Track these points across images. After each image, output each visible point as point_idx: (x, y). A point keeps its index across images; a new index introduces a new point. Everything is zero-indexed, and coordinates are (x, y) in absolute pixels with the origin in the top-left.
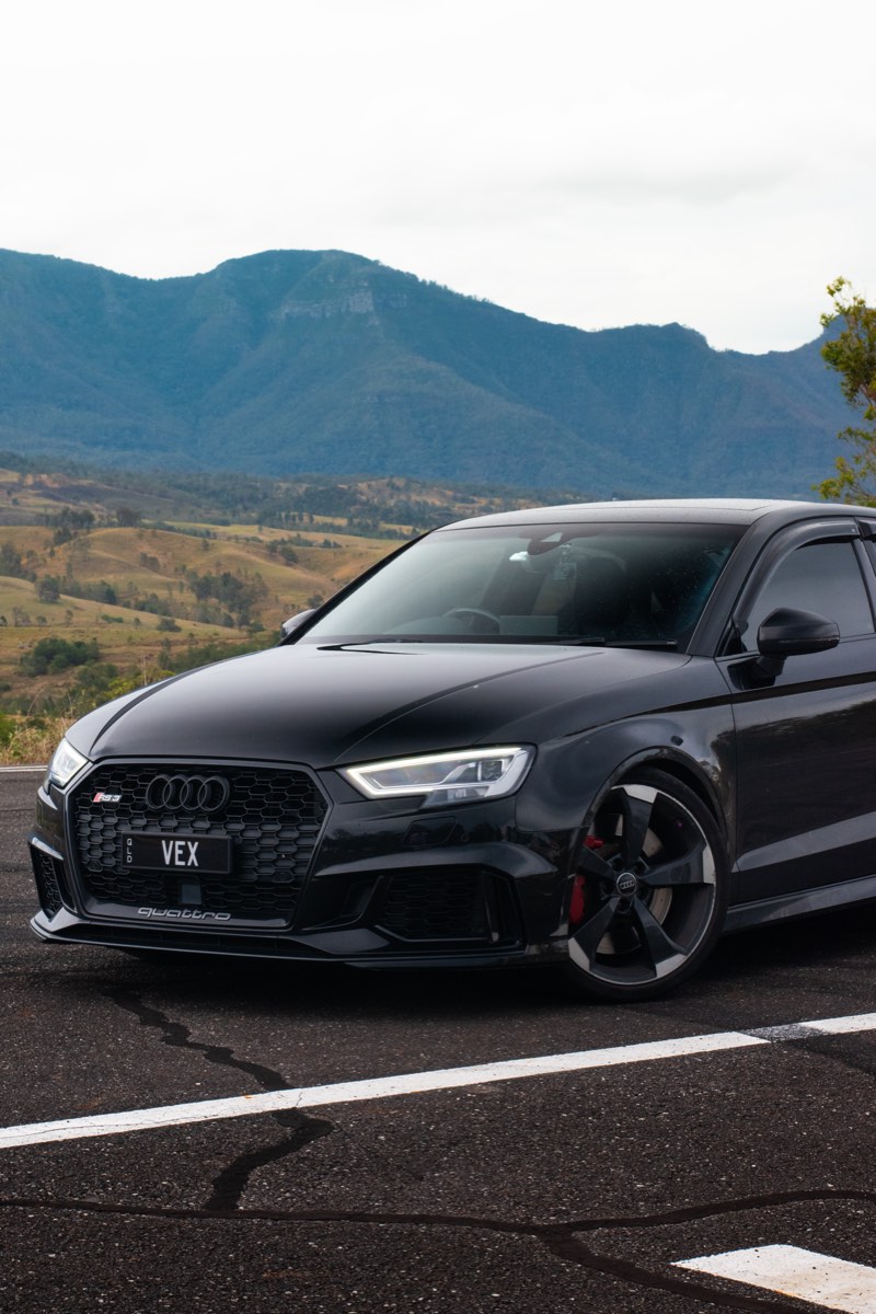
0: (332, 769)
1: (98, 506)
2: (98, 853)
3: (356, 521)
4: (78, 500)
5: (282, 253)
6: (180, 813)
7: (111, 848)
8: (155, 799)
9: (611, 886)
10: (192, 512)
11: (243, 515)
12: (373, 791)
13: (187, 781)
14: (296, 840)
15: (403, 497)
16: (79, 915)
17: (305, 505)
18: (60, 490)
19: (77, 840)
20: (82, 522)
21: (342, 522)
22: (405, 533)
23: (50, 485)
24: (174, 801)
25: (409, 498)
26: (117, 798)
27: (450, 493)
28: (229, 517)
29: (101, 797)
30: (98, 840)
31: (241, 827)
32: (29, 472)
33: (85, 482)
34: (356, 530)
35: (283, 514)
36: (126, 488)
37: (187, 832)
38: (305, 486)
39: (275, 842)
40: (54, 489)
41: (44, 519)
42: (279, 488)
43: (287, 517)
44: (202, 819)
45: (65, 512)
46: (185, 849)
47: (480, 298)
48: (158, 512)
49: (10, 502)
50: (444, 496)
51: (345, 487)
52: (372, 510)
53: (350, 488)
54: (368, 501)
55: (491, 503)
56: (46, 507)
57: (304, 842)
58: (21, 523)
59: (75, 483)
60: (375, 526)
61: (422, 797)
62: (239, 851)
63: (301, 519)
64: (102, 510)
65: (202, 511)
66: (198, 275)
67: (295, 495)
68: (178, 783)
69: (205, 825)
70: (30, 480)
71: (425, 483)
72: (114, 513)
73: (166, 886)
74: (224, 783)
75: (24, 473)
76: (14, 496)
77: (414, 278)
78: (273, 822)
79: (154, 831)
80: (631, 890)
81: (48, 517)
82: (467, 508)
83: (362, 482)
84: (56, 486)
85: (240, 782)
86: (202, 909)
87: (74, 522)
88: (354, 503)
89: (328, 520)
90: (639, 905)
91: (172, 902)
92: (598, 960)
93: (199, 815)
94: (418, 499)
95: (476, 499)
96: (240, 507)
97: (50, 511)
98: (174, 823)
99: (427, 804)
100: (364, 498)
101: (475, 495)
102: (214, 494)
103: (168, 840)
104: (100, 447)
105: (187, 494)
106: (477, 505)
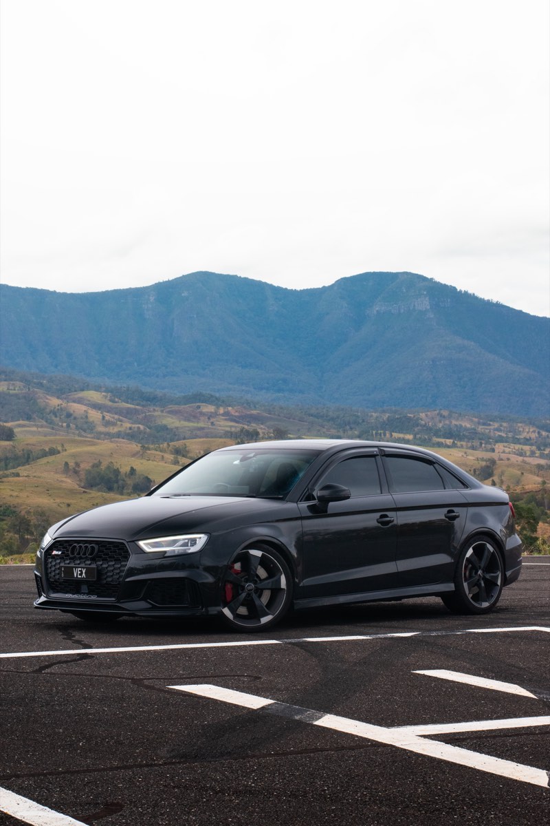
0: (133, 541)
1: (262, 426)
2: (53, 574)
3: (418, 436)
4: (250, 423)
5: (374, 274)
6: (80, 558)
7: (57, 572)
8: (73, 553)
9: (243, 588)
10: (319, 431)
11: (350, 433)
12: (148, 549)
13: (83, 546)
14: (119, 568)
15: (447, 422)
16: (46, 597)
17: (387, 426)
18: (239, 417)
19: (46, 569)
20: (252, 436)
21: (410, 437)
22: (448, 443)
23: (233, 413)
24: (79, 554)
25: (451, 422)
26: (60, 553)
27: (476, 420)
28: (341, 434)
29: (55, 552)
30: (53, 569)
31: (101, 563)
32: (221, 405)
33: (254, 412)
34: (418, 442)
35: (374, 432)
36: (279, 415)
37: (83, 565)
38: (387, 415)
39: (112, 568)
40: (235, 416)
41: (230, 434)
42: (372, 416)
43: (376, 434)
44: (88, 560)
45: (242, 430)
46: (81, 571)
47: (495, 301)
48: (299, 430)
49: (210, 424)
50: (472, 421)
51: (412, 416)
52: (428, 429)
53: (414, 417)
54: (426, 424)
55: (501, 426)
56: (231, 427)
57: (122, 569)
58: (216, 437)
59: (248, 413)
60: (430, 440)
61: (165, 552)
62: (100, 572)
63: (385, 435)
64: (264, 429)
65: (325, 430)
66: (324, 287)
67: (381, 420)
68: (80, 547)
69: (89, 562)
70: (221, 411)
71: (460, 414)
72: (272, 431)
73: (75, 586)
74: (96, 547)
75: (218, 407)
76: (212, 420)
77: (455, 288)
78: (112, 561)
79: (72, 565)
80: (251, 590)
81: (231, 433)
82: (487, 429)
83: (422, 413)
84: (237, 414)
85: (102, 546)
86: (88, 594)
87: (247, 436)
88: (417, 425)
89: (401, 436)
90: (255, 596)
91: (78, 592)
92: (237, 616)
93: (87, 559)
94: (457, 423)
95: (491, 423)
96: (348, 427)
97: (233, 429)
98: (78, 562)
99: (167, 555)
100: (423, 422)
101: (491, 421)
102: (332, 419)
103: (76, 568)
104: (264, 391)
105: (316, 420)
106: (492, 427)
